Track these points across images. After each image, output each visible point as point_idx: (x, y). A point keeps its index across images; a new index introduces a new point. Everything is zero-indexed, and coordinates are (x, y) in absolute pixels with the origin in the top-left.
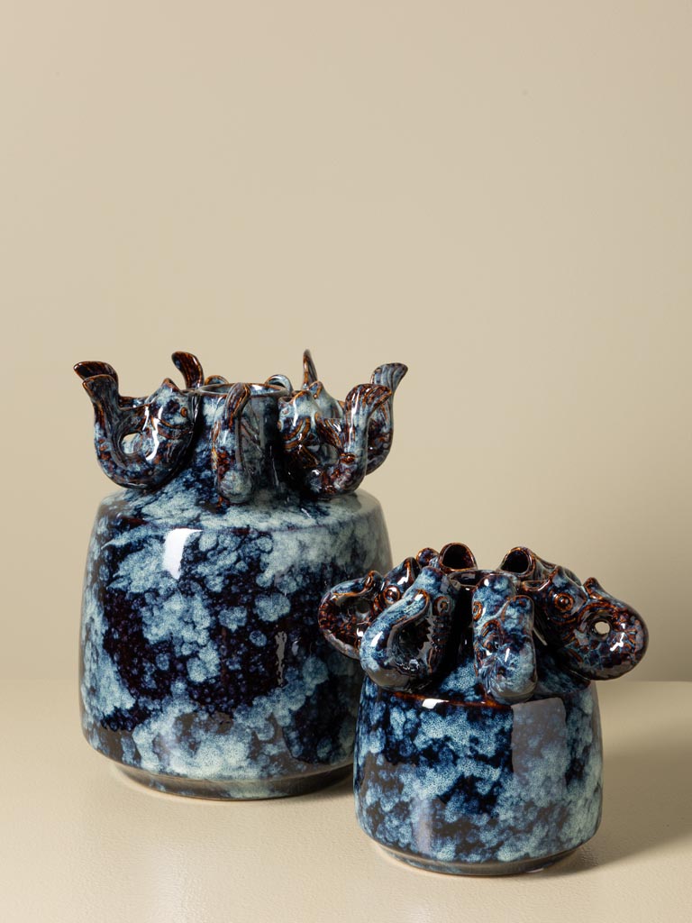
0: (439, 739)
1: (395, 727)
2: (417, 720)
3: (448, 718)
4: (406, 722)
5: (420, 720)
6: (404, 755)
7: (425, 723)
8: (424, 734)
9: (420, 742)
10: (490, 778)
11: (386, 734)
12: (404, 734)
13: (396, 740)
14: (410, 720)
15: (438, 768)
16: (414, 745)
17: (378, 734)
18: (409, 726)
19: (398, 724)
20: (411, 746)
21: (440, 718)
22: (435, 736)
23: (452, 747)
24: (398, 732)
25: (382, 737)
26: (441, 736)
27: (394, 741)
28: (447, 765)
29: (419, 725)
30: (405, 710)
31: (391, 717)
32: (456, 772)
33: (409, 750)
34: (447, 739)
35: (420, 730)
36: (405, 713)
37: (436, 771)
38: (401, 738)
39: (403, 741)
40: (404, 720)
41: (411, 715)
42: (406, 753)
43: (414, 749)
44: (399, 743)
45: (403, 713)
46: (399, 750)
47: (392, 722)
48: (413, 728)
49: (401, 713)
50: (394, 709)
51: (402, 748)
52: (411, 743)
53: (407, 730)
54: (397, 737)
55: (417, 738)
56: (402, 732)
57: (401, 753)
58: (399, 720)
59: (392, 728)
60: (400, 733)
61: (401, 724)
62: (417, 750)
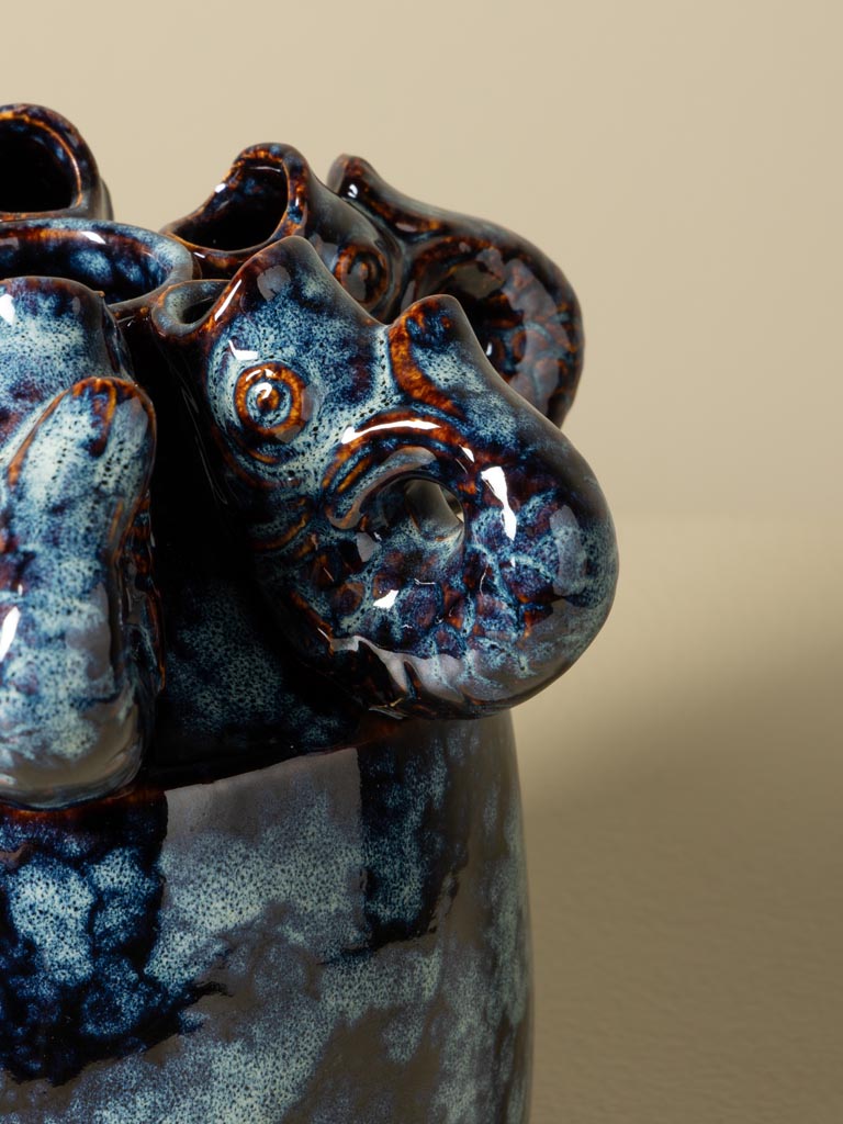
0: (248, 927)
1: (46, 936)
2: (148, 885)
3: (270, 835)
4: (98, 906)
5: (162, 880)
6: (109, 1029)
7: (182, 884)
8: (185, 926)
9: (173, 960)
10: (418, 995)
12: (94, 953)
13: (62, 988)
14: (114, 893)
15: (257, 1032)
16: (152, 982)
18: (114, 917)
19: (61, 923)
20: (133, 988)
21: (240, 846)
22: (232, 919)
23: (296, 937)
24: (66, 955)
26: (253, 911)
27: (46, 991)
28: (286, 1009)
29: (154, 902)
30: (82, 866)
31: (16, 908)
32: (319, 1021)
33: (130, 1005)
34: (278, 912)
35: (166, 915)
36: (84, 874)
37: (250, 1045)
38: (84, 971)
39: (95, 982)
40: (84, 899)
41: (114, 873)
42: (116, 1021)
43: (149, 996)
44: (72, 996)
45: (74, 876)
46: (79, 1021)
47: (23, 924)
48: (134, 918)
49: (63, 879)
50: (25, 873)
51: (93, 1007)
52: (133, 976)
53: (107, 933)
54: (60, 976)
55: (157, 951)
56: (83, 949)
57: (90, 1028)
58: (59, 910)
59: (31, 947)
60: (76, 955)
61: (74, 919)
62: (166, 995)
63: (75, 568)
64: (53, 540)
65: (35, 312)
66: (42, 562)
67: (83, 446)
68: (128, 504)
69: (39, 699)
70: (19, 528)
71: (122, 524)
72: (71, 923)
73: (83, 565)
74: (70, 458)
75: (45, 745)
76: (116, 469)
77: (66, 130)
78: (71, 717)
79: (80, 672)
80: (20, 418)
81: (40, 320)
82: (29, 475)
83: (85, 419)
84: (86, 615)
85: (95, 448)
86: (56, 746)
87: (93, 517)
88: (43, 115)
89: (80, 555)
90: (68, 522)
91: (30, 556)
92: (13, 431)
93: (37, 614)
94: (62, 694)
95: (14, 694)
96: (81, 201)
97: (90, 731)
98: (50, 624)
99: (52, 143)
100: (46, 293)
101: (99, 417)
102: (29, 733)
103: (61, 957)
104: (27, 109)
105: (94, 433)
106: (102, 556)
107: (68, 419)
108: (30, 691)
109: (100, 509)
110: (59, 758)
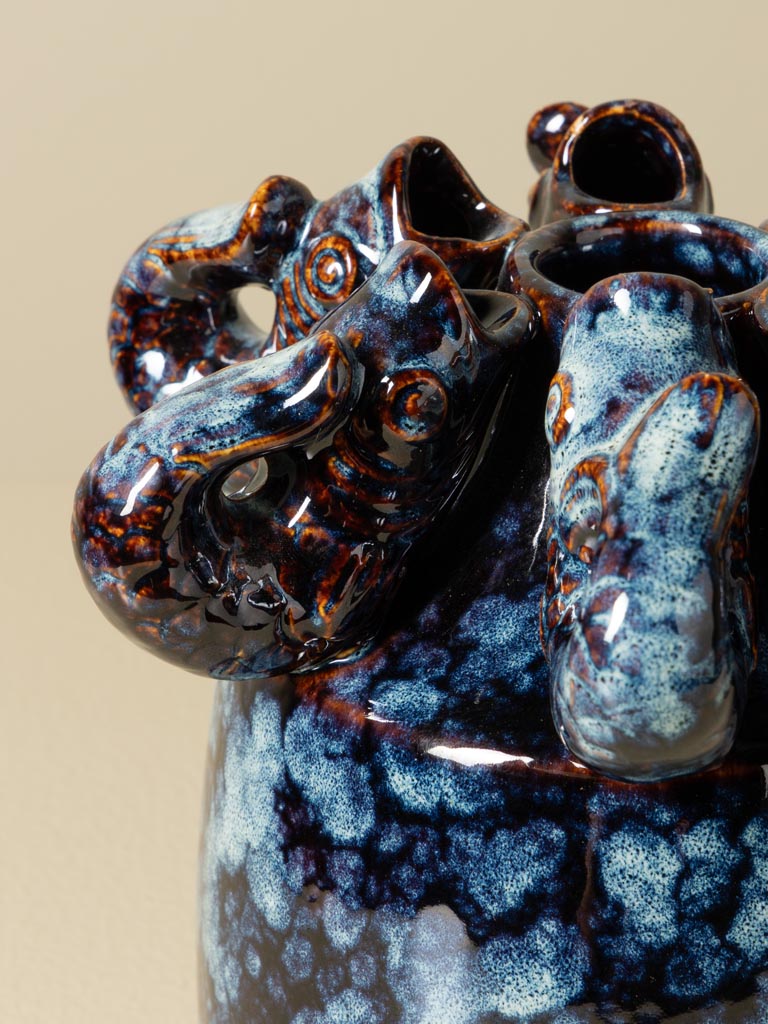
1: (632, 897)
2: (733, 856)
4: (686, 873)
5: (747, 851)
6: (692, 991)
9: (754, 928)
11: (591, 938)
12: (679, 918)
13: (648, 949)
14: (700, 862)
16: (733, 947)
17: (541, 943)
18: (699, 885)
19: (649, 889)
20: (715, 952)
24: (655, 919)
25: (566, 953)
27: (631, 951)
30: (669, 834)
31: (607, 871)
33: (711, 969)
35: (749, 885)
36: (672, 842)
38: (669, 934)
39: (679, 946)
40: (672, 866)
41: (702, 843)
42: (698, 983)
43: (730, 962)
44: (657, 957)
45: (663, 844)
46: (662, 981)
47: (613, 887)
48: (719, 887)
49: (653, 846)
50: (617, 839)
51: (676, 969)
52: (715, 941)
53: (693, 899)
54: (646, 938)
55: (739, 919)
56: (670, 914)
57: (673, 988)
58: (647, 875)
59: (619, 907)
60: (662, 919)
61: (662, 884)
62: (746, 961)
63: (681, 556)
64: (660, 529)
65: (647, 306)
66: (649, 550)
67: (691, 438)
68: (732, 495)
69: (642, 681)
70: (628, 515)
71: (726, 515)
72: (659, 889)
73: (688, 554)
74: (678, 450)
75: (645, 724)
76: (722, 462)
77: (674, 126)
78: (671, 699)
79: (682, 656)
80: (630, 408)
81: (651, 315)
82: (638, 464)
83: (693, 412)
84: (690, 603)
85: (702, 441)
86: (655, 726)
87: (699, 509)
88: (652, 111)
89: (686, 544)
90: (675, 512)
91: (638, 544)
92: (623, 420)
93: (643, 600)
94: (664, 677)
95: (617, 675)
96: (685, 194)
97: (689, 713)
98: (656, 610)
99: (660, 138)
100: (658, 289)
101: (706, 411)
102: (631, 712)
103: (648, 920)
104: (638, 105)
105: (701, 427)
106: (708, 546)
107: (677, 412)
108: (634, 673)
109: (705, 501)
110: (658, 737)
